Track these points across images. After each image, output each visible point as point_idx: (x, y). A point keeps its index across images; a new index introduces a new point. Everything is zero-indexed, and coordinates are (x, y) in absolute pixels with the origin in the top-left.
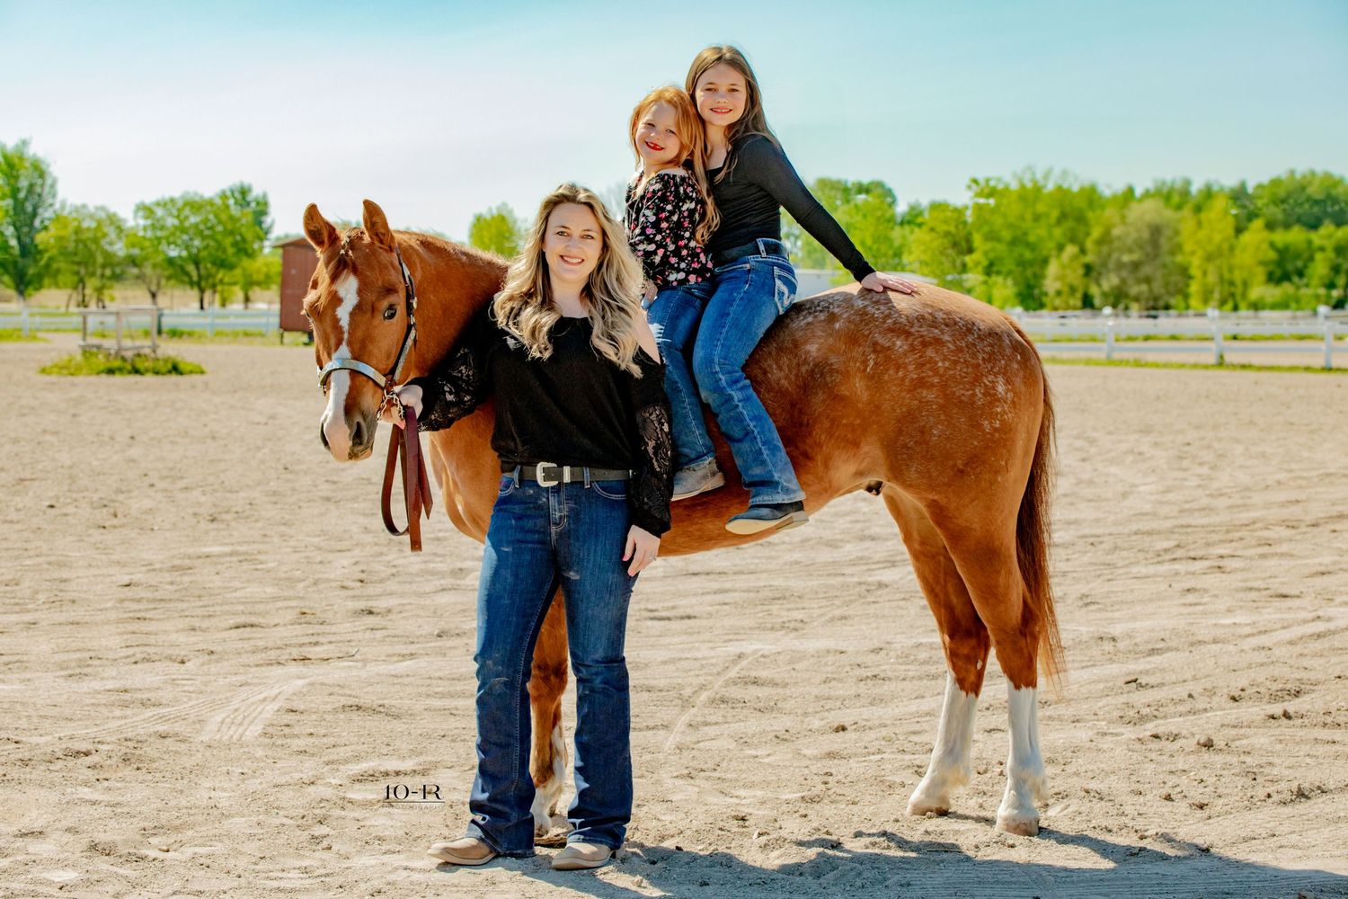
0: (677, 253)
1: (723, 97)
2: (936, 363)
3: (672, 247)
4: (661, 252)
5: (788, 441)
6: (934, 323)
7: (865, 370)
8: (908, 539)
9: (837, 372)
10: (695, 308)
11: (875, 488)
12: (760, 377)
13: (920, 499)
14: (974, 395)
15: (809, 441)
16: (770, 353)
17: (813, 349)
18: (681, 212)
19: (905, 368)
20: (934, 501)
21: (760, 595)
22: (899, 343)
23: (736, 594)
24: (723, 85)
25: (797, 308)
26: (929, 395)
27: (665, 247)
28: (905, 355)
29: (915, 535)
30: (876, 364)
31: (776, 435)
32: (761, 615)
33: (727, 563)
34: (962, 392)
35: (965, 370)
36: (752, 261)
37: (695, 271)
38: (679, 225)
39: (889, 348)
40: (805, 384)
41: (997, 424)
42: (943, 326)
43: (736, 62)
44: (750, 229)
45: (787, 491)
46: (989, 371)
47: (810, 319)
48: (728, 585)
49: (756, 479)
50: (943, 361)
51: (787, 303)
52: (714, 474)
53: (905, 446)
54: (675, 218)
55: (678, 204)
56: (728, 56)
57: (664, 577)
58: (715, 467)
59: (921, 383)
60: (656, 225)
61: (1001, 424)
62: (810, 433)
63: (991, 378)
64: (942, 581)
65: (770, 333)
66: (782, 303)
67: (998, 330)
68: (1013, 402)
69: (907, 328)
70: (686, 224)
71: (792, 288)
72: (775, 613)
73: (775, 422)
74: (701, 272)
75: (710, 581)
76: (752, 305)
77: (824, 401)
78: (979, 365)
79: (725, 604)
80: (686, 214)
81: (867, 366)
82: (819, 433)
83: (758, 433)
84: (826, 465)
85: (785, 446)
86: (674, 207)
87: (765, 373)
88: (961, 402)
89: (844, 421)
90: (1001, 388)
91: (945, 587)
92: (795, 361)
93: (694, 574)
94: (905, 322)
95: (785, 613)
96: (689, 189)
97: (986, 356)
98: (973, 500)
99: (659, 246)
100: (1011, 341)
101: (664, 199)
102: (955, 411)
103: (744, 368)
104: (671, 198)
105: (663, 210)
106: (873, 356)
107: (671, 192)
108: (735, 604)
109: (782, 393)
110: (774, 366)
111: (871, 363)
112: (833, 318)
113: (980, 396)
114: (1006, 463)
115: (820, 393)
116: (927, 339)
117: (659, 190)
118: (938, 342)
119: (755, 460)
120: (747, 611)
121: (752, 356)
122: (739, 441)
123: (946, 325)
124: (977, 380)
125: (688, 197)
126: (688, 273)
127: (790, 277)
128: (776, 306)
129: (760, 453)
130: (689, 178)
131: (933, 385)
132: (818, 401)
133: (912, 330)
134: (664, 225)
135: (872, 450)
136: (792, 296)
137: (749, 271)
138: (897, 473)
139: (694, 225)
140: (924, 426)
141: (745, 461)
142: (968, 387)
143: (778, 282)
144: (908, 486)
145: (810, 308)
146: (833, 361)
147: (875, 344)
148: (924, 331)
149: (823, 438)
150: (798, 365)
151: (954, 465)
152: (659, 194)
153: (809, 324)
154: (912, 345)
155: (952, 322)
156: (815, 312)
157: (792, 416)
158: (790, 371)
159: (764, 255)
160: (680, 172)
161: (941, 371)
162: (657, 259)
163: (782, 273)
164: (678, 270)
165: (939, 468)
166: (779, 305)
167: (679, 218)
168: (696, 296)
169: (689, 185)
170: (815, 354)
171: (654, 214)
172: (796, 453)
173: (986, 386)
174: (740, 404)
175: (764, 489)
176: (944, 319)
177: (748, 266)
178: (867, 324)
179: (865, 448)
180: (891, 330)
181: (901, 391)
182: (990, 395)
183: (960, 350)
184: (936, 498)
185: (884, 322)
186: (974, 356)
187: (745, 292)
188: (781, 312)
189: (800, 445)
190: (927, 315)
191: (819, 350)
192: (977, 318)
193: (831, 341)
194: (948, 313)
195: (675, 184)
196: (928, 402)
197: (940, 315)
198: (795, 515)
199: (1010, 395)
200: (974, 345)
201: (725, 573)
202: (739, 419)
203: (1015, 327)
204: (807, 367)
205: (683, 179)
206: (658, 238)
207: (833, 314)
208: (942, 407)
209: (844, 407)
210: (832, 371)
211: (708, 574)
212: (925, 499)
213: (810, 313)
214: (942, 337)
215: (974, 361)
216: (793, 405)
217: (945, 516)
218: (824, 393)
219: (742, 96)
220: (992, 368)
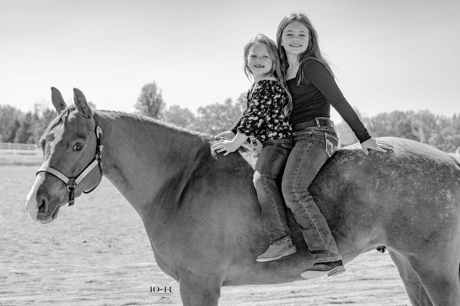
0: (272, 121)
1: (296, 38)
2: (413, 183)
3: (269, 119)
4: (261, 121)
5: (332, 227)
6: (413, 161)
7: (374, 188)
8: (402, 274)
9: (359, 189)
10: (283, 154)
11: (382, 249)
12: (318, 192)
13: (405, 255)
14: (434, 200)
15: (344, 227)
16: (323, 179)
17: (347, 176)
18: (273, 100)
19: (396, 186)
20: (412, 256)
21: (393, 291)
22: (393, 173)
23: (381, 290)
24: (297, 32)
25: (338, 154)
26: (410, 200)
27: (264, 118)
28: (397, 179)
29: (406, 273)
30: (380, 184)
31: (326, 225)
32: (388, 302)
33: (384, 274)
34: (427, 198)
35: (429, 187)
36: (313, 130)
37: (281, 132)
38: (272, 107)
39: (387, 175)
40: (342, 195)
41: (447, 215)
42: (417, 163)
43: (304, 21)
44: (312, 112)
45: (333, 255)
46: (442, 187)
47: (346, 160)
48: (378, 286)
49: (316, 249)
50: (417, 182)
51: (332, 151)
52: (290, 247)
53: (396, 227)
54: (269, 103)
55: (270, 95)
56: (299, 17)
57: (349, 281)
58: (291, 243)
59: (405, 194)
60: (258, 107)
61: (449, 215)
62: (344, 222)
63: (443, 190)
64: (421, 297)
65: (323, 169)
66: (330, 152)
67: (447, 165)
68: (456, 203)
69: (397, 164)
70: (276, 106)
71: (335, 143)
72: (395, 301)
73: (325, 217)
74: (285, 132)
75: (371, 283)
76: (313, 154)
77: (352, 205)
78: (437, 184)
79: (372, 296)
80: (276, 101)
81: (375, 185)
82: (349, 222)
83: (317, 224)
84: (353, 240)
85: (331, 230)
86: (268, 97)
87: (320, 190)
88: (427, 203)
89: (363, 216)
90: (449, 196)
91: (422, 300)
92: (337, 183)
93: (364, 279)
94: (397, 161)
95: (400, 301)
96: (277, 88)
97: (441, 179)
98: (433, 256)
99: (260, 118)
100: (454, 170)
101: (263, 93)
102: (424, 208)
103: (309, 189)
104: (267, 93)
105: (262, 99)
106: (379, 180)
107: (267, 90)
108: (376, 296)
109: (330, 201)
110: (326, 186)
111: (378, 183)
112: (358, 159)
113: (437, 200)
114: (452, 236)
115: (350, 200)
116: (409, 170)
117: (260, 89)
118: (414, 171)
119: (315, 239)
120: (382, 299)
121: (313, 181)
122: (307, 229)
123: (419, 162)
124: (436, 191)
125: (277, 92)
126: (278, 132)
127: (334, 137)
128: (327, 154)
129: (317, 235)
130: (277, 82)
131: (411, 195)
132: (349, 205)
133: (401, 165)
134: (263, 107)
135: (378, 230)
136: (336, 147)
137: (311, 135)
138: (392, 241)
139: (281, 106)
140: (406, 217)
141: (310, 240)
142: (431, 195)
143: (327, 141)
144: (399, 249)
145: (346, 153)
146: (358, 182)
147: (380, 173)
148: (407, 166)
149: (351, 225)
150: (339, 185)
151: (423, 238)
152: (261, 91)
153: (345, 162)
154: (400, 173)
155: (422, 161)
156: (349, 155)
157: (335, 213)
158: (334, 189)
159: (319, 126)
160: (273, 79)
161: (416, 187)
162: (259, 125)
163: (329, 136)
164: (273, 131)
165: (415, 239)
166: (328, 153)
167: (272, 103)
168: (284, 148)
169: (278, 85)
170: (348, 179)
171: (258, 102)
172: (337, 233)
173: (441, 195)
174: (307, 209)
175: (320, 255)
176: (417, 159)
177: (311, 132)
178: (376, 163)
179: (375, 229)
180: (389, 166)
181: (394, 198)
182: (443, 199)
183: (426, 176)
184: (413, 255)
185: (385, 161)
186: (434, 179)
187: (309, 147)
188: (330, 156)
189: (339, 229)
190: (408, 157)
191: (350, 177)
192: (436, 158)
193: (357, 171)
194: (420, 156)
195: (269, 85)
196: (408, 204)
197: (416, 157)
198: (338, 268)
199: (454, 200)
200: (434, 173)
201: (380, 279)
202: (306, 217)
203: (457, 163)
204: (343, 186)
205: (274, 82)
206: (260, 113)
207: (358, 157)
208: (416, 207)
209: (363, 208)
210: (357, 188)
211: (371, 279)
212: (408, 255)
213: (346, 156)
214: (417, 169)
215: (434, 182)
216: (335, 207)
217: (418, 265)
218: (352, 200)
219: (307, 38)
220: (444, 185)
